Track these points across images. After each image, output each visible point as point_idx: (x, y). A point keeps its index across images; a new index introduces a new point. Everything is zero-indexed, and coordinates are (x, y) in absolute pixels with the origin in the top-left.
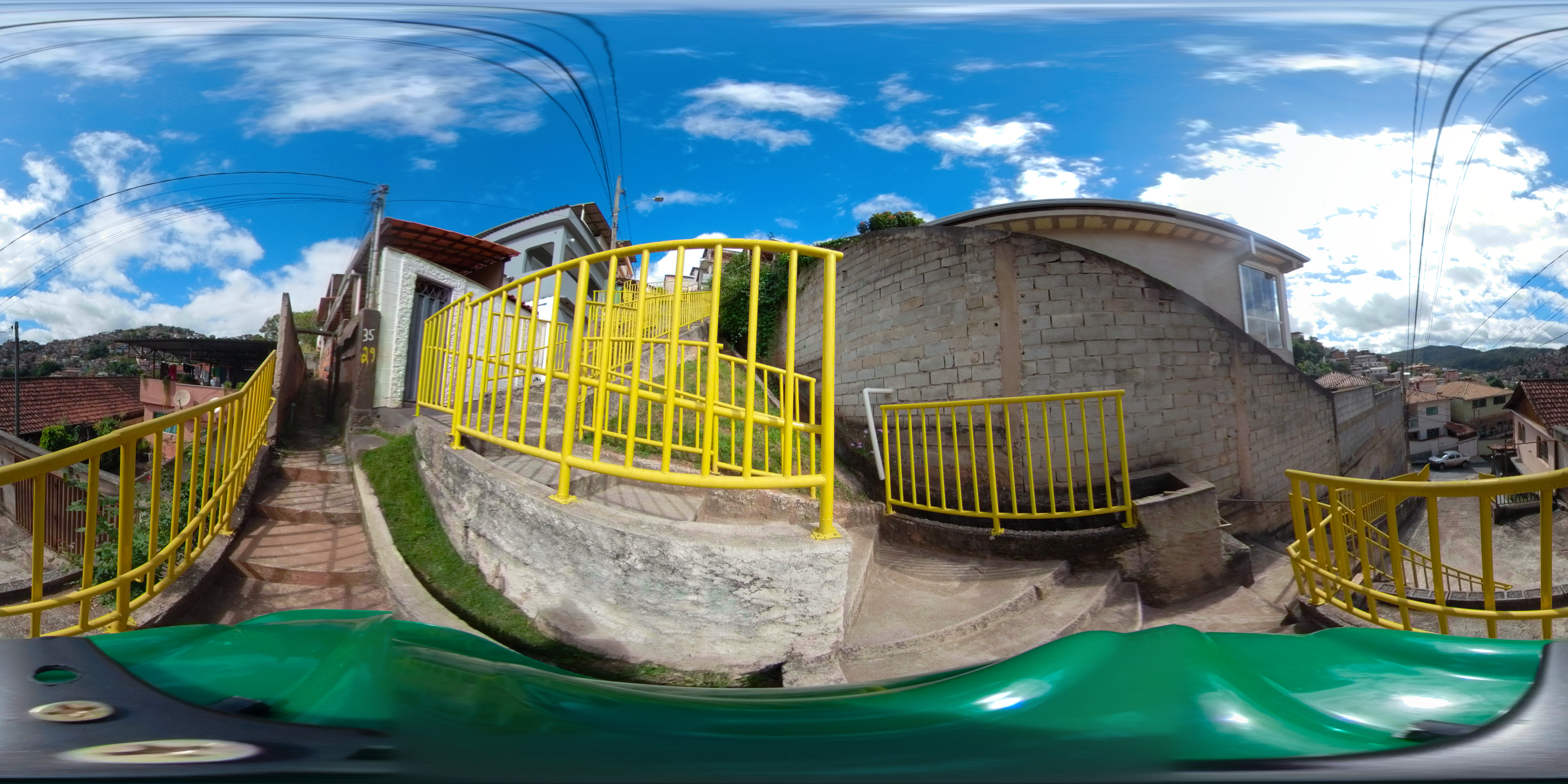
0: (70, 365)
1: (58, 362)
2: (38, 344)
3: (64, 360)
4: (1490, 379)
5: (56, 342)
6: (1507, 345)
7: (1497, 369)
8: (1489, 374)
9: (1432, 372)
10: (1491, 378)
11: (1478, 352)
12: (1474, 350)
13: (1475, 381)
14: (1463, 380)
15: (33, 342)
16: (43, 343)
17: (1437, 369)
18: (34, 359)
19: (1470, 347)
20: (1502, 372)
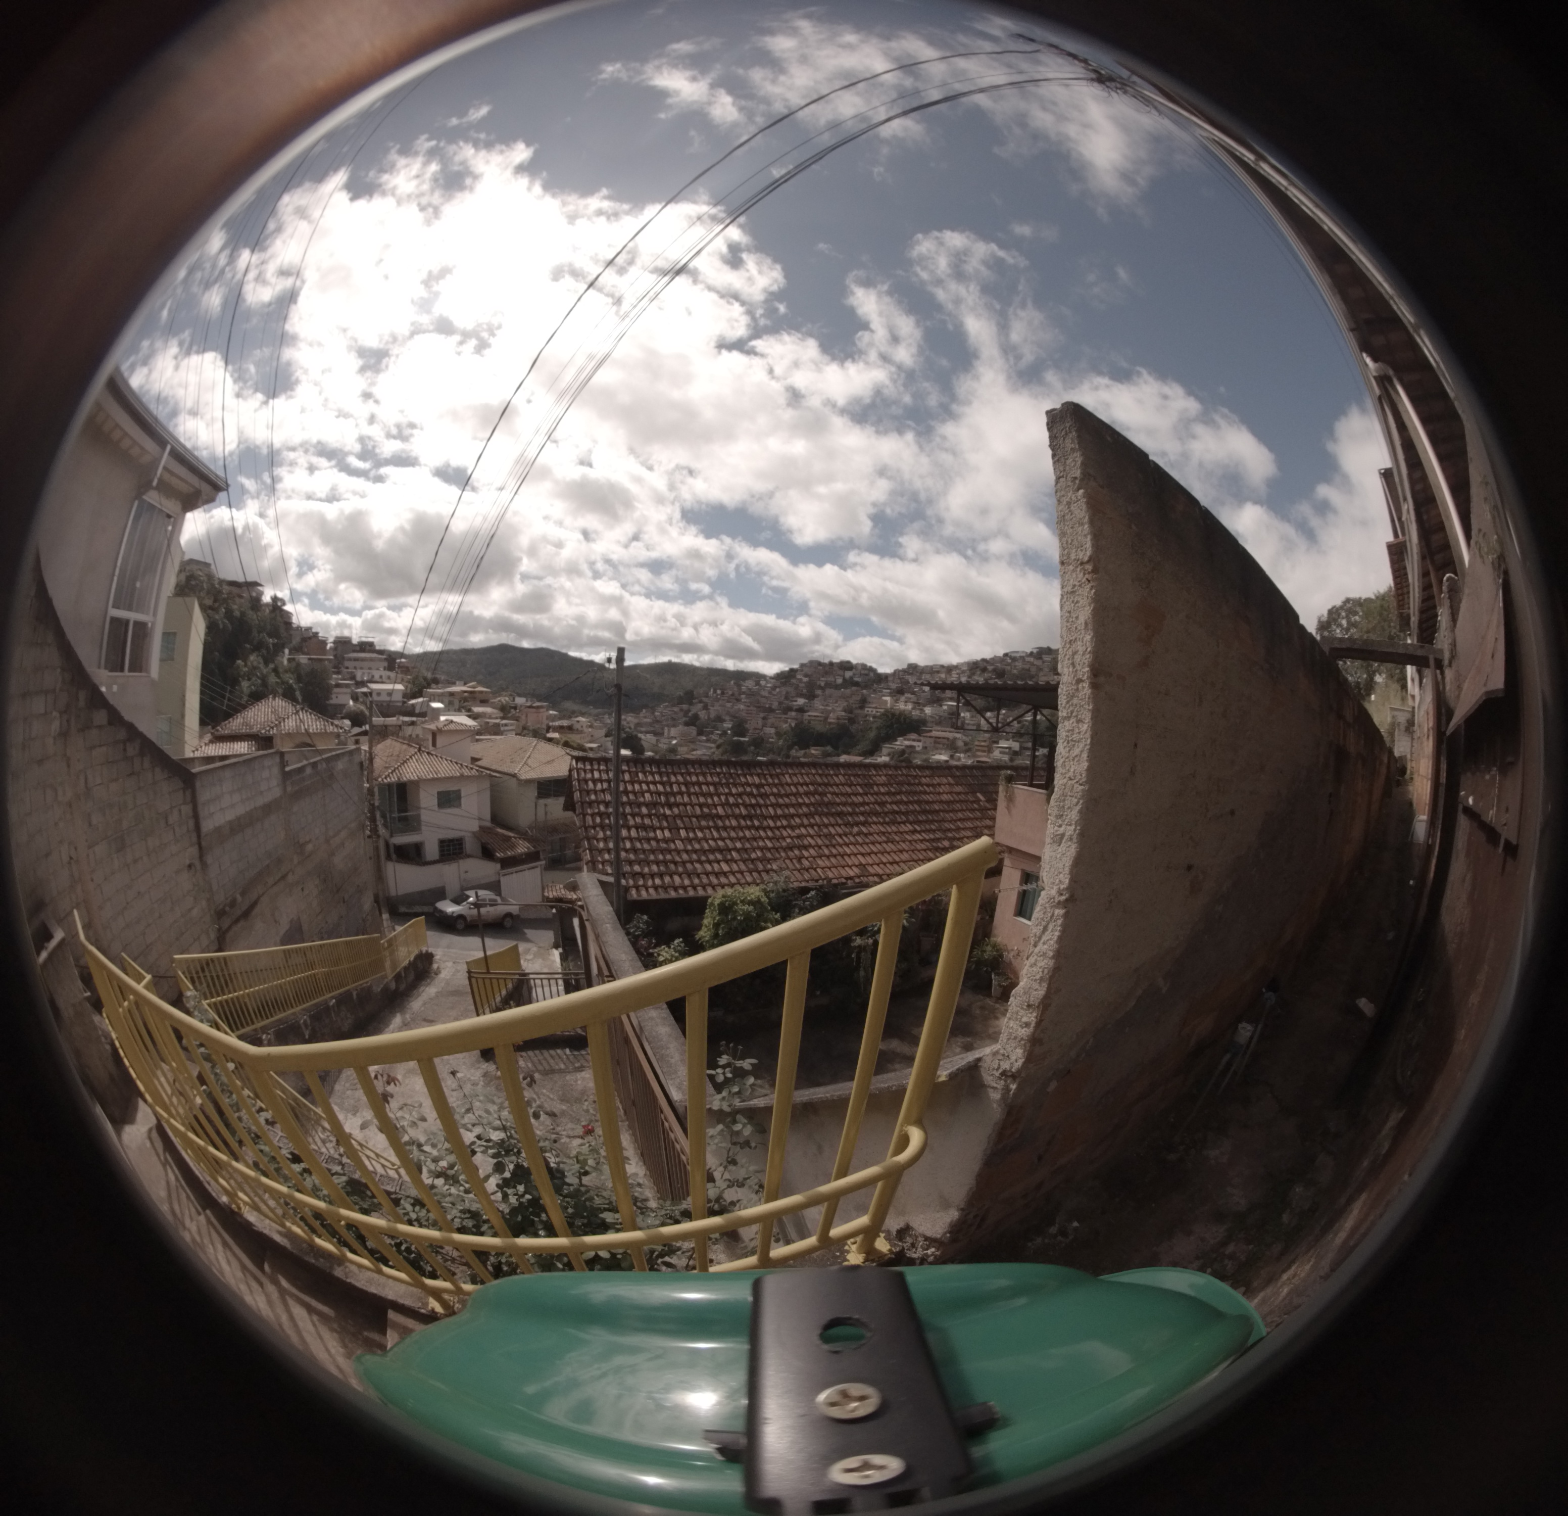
0: (939, 722)
1: (916, 713)
2: (871, 670)
3: (928, 710)
5: (913, 669)
15: (864, 666)
16: (885, 669)
18: (863, 702)
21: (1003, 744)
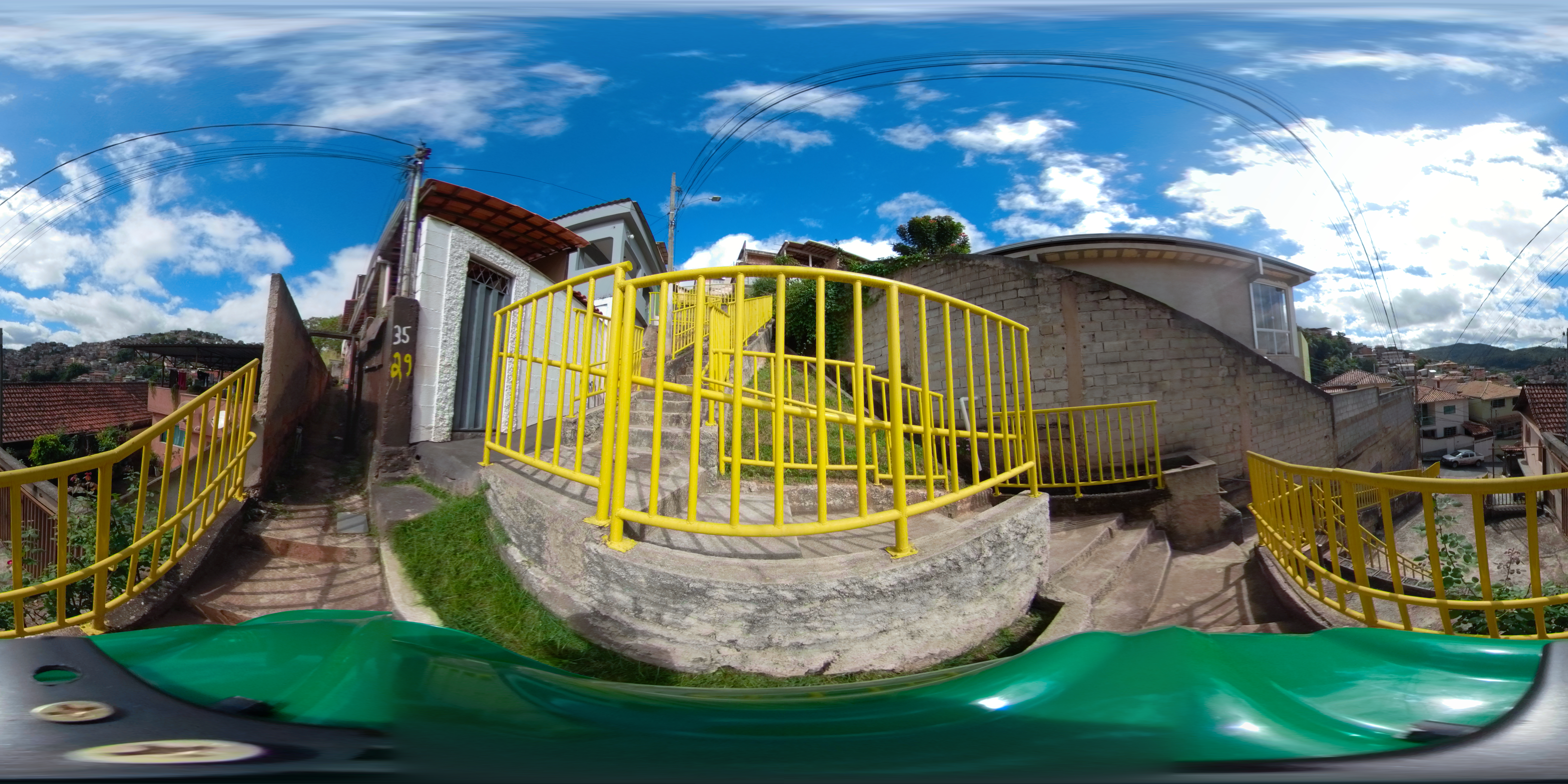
0: (98, 368)
1: (86, 365)
2: (66, 346)
3: (92, 363)
4: (1516, 378)
5: (84, 344)
6: (1536, 345)
7: (1525, 369)
8: (1517, 373)
9: (1459, 370)
10: (1518, 377)
11: (1507, 350)
12: (1502, 349)
13: (1501, 380)
14: (1489, 379)
15: (62, 344)
16: (71, 345)
17: (1464, 367)
18: (62, 360)
19: (1498, 345)
20: (1530, 372)
21: (128, 377)
